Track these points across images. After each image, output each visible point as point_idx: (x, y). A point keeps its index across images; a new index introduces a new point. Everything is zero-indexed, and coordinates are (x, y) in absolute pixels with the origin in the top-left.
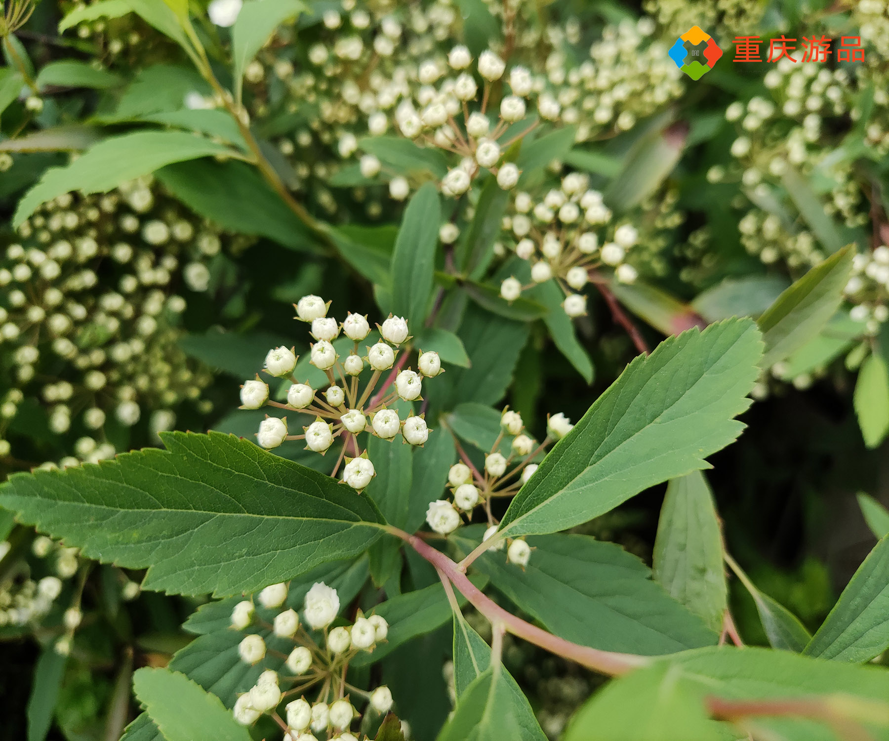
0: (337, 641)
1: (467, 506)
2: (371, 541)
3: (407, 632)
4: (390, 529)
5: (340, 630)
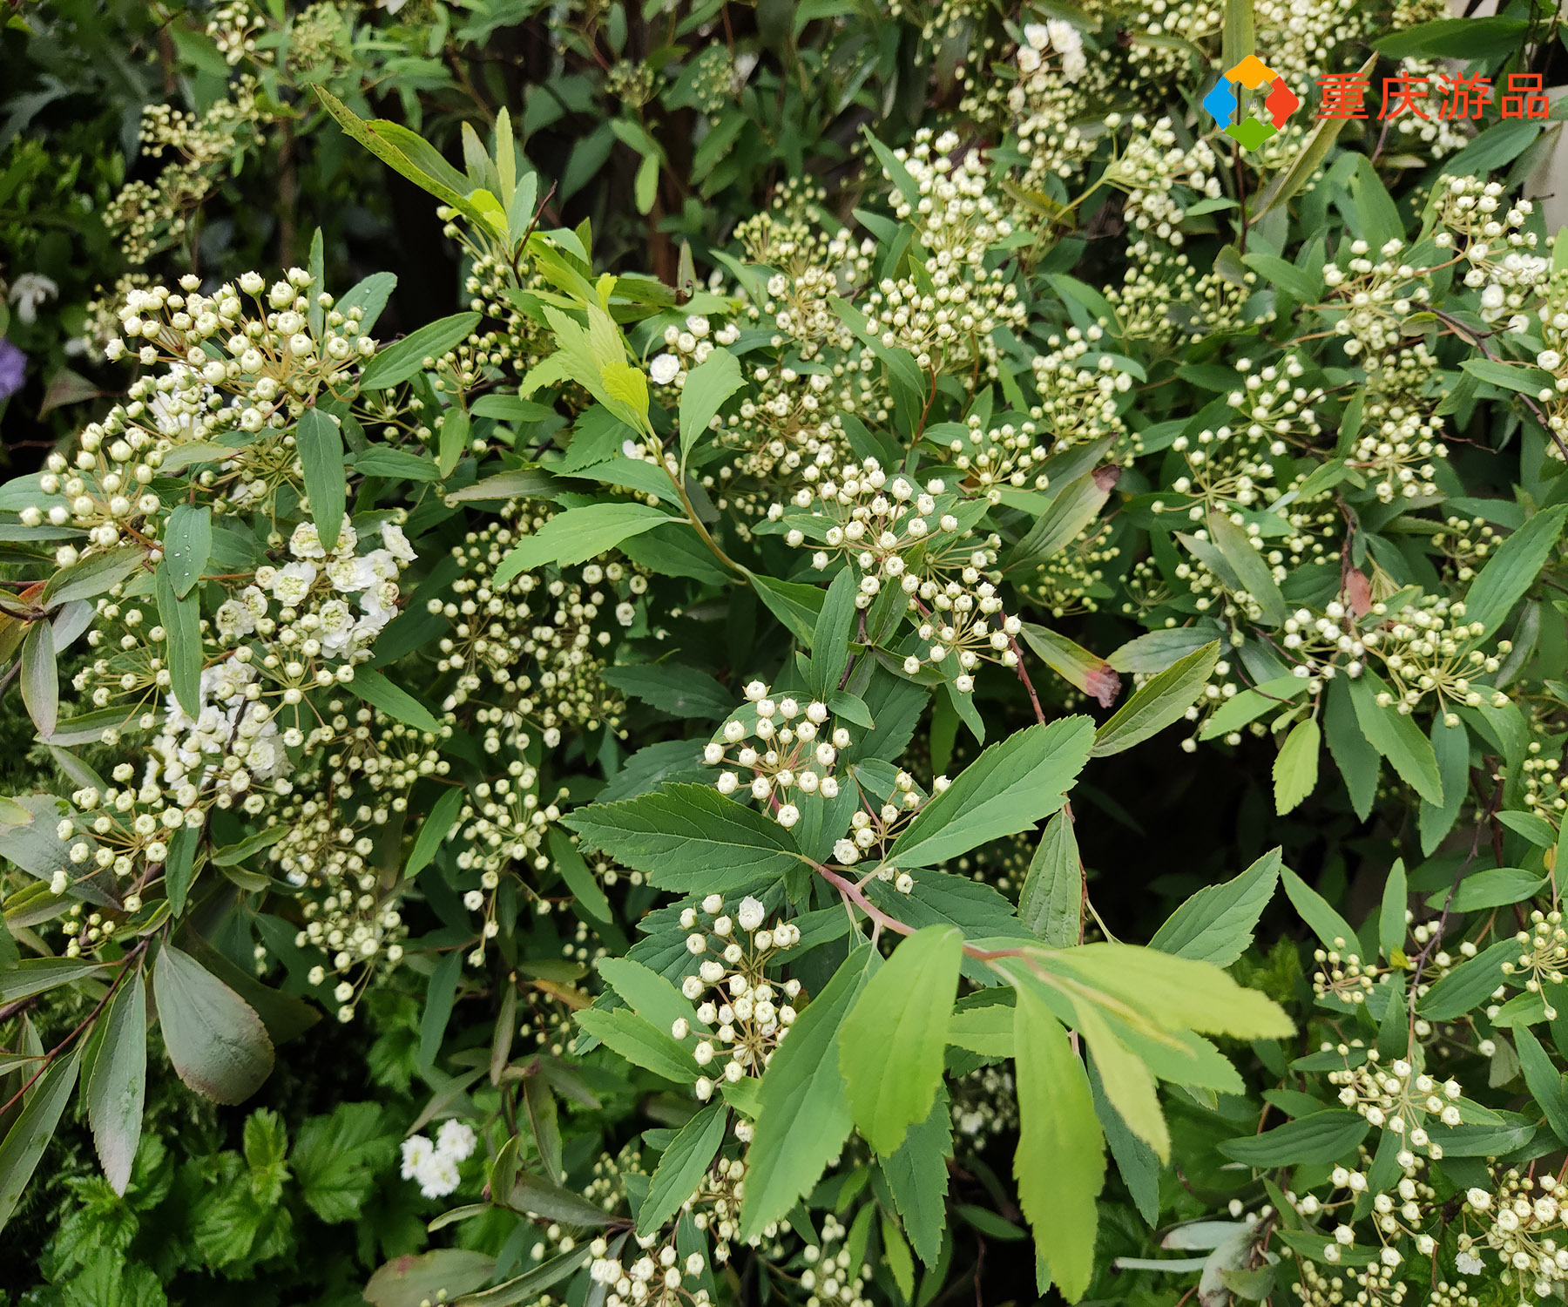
0: (762, 940)
1: (865, 844)
2: (791, 866)
3: (814, 940)
4: (804, 859)
5: (763, 933)
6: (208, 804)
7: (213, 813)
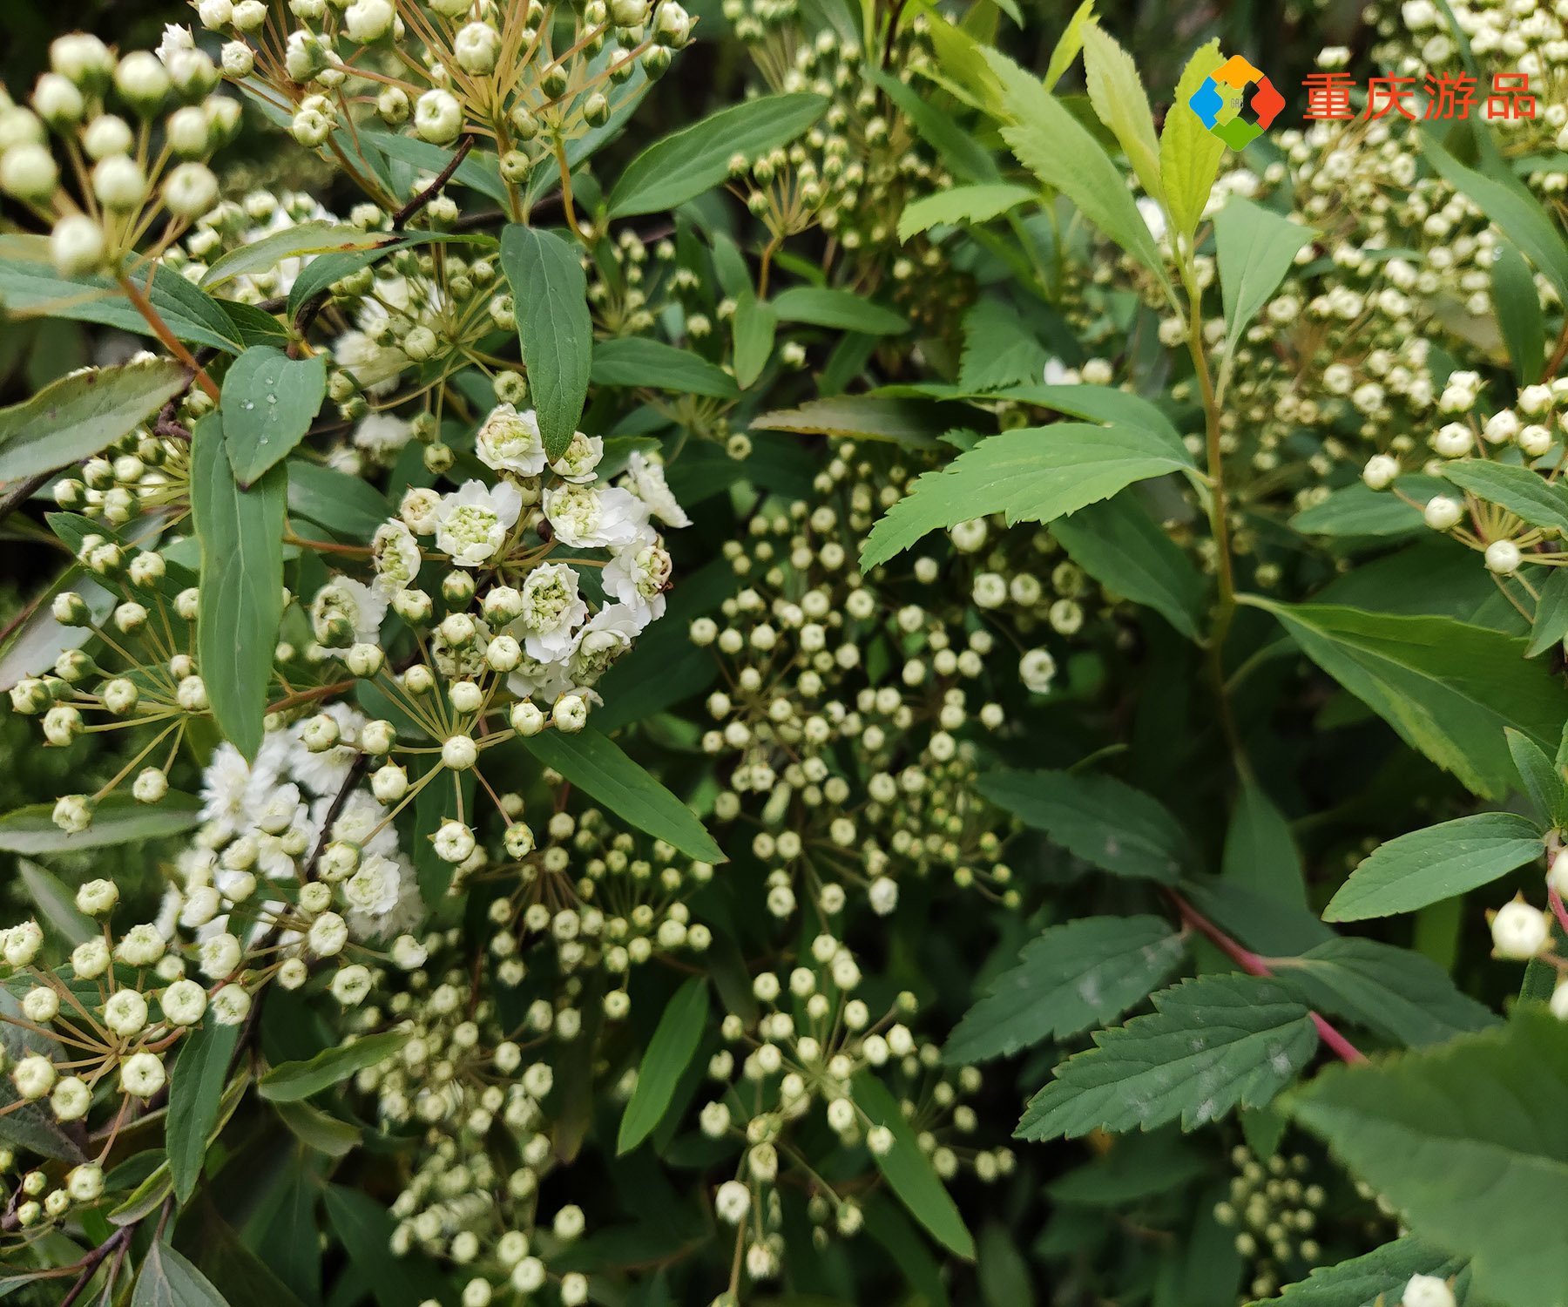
6: (260, 978)
7: (267, 998)
